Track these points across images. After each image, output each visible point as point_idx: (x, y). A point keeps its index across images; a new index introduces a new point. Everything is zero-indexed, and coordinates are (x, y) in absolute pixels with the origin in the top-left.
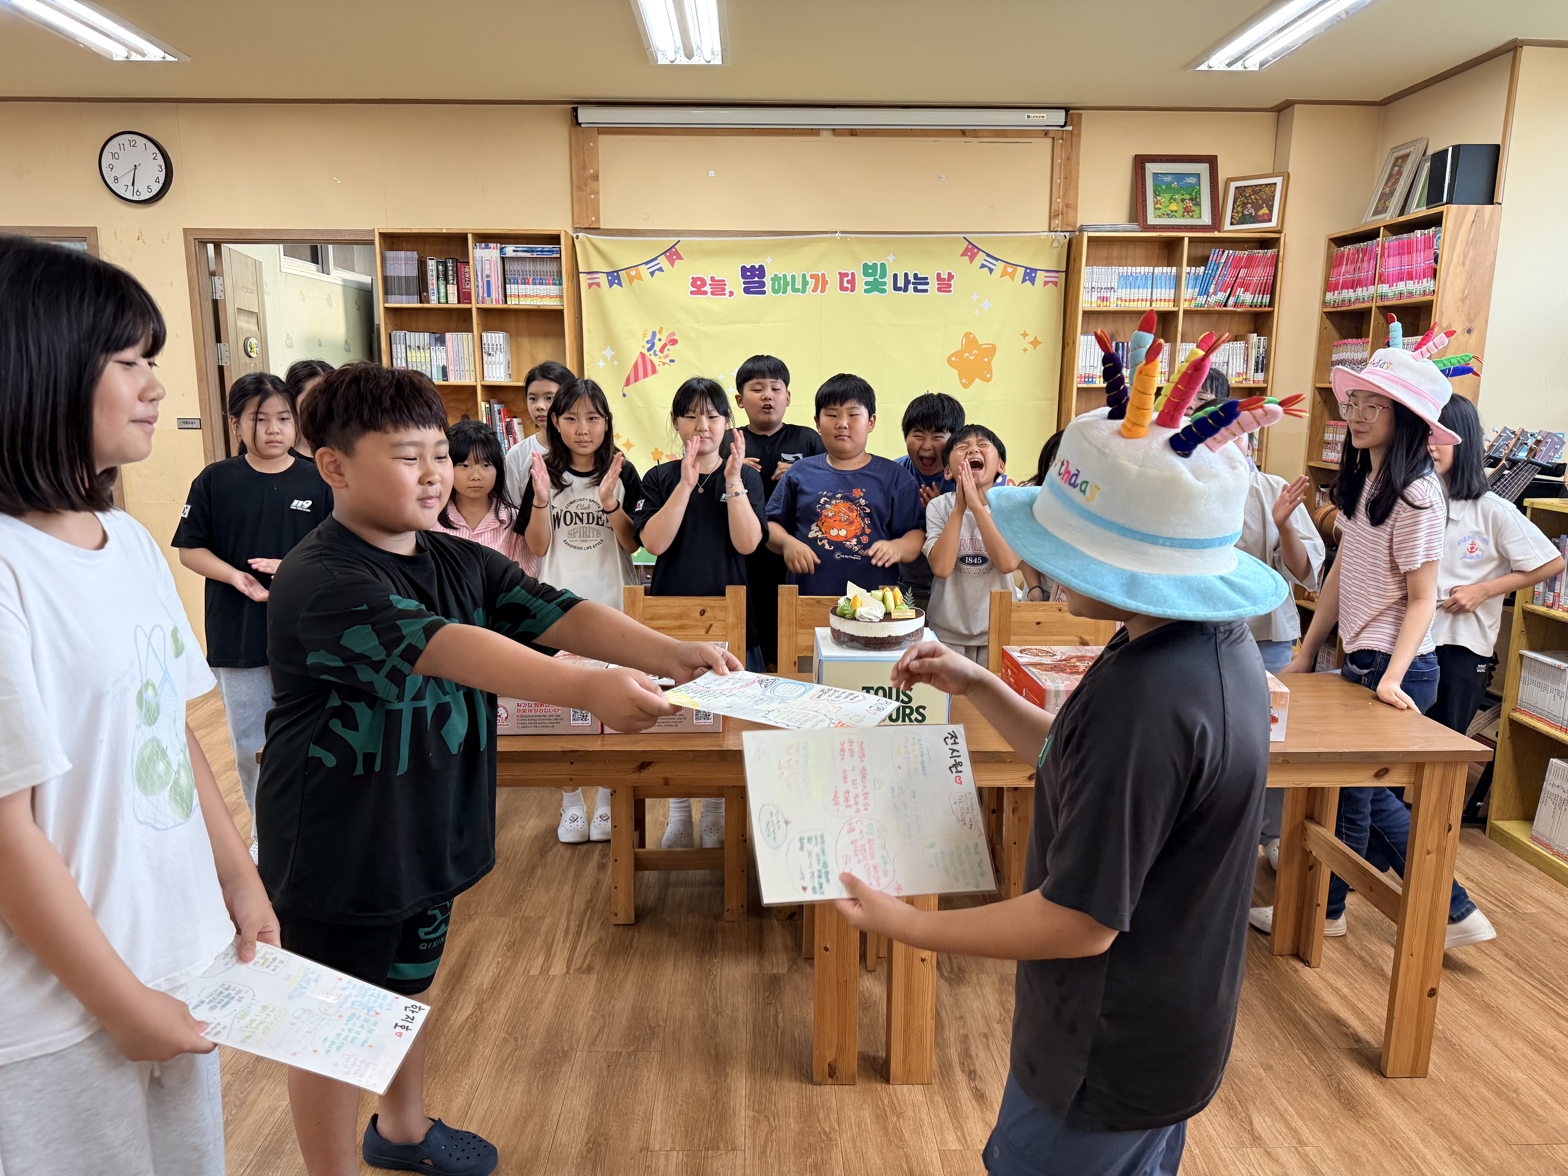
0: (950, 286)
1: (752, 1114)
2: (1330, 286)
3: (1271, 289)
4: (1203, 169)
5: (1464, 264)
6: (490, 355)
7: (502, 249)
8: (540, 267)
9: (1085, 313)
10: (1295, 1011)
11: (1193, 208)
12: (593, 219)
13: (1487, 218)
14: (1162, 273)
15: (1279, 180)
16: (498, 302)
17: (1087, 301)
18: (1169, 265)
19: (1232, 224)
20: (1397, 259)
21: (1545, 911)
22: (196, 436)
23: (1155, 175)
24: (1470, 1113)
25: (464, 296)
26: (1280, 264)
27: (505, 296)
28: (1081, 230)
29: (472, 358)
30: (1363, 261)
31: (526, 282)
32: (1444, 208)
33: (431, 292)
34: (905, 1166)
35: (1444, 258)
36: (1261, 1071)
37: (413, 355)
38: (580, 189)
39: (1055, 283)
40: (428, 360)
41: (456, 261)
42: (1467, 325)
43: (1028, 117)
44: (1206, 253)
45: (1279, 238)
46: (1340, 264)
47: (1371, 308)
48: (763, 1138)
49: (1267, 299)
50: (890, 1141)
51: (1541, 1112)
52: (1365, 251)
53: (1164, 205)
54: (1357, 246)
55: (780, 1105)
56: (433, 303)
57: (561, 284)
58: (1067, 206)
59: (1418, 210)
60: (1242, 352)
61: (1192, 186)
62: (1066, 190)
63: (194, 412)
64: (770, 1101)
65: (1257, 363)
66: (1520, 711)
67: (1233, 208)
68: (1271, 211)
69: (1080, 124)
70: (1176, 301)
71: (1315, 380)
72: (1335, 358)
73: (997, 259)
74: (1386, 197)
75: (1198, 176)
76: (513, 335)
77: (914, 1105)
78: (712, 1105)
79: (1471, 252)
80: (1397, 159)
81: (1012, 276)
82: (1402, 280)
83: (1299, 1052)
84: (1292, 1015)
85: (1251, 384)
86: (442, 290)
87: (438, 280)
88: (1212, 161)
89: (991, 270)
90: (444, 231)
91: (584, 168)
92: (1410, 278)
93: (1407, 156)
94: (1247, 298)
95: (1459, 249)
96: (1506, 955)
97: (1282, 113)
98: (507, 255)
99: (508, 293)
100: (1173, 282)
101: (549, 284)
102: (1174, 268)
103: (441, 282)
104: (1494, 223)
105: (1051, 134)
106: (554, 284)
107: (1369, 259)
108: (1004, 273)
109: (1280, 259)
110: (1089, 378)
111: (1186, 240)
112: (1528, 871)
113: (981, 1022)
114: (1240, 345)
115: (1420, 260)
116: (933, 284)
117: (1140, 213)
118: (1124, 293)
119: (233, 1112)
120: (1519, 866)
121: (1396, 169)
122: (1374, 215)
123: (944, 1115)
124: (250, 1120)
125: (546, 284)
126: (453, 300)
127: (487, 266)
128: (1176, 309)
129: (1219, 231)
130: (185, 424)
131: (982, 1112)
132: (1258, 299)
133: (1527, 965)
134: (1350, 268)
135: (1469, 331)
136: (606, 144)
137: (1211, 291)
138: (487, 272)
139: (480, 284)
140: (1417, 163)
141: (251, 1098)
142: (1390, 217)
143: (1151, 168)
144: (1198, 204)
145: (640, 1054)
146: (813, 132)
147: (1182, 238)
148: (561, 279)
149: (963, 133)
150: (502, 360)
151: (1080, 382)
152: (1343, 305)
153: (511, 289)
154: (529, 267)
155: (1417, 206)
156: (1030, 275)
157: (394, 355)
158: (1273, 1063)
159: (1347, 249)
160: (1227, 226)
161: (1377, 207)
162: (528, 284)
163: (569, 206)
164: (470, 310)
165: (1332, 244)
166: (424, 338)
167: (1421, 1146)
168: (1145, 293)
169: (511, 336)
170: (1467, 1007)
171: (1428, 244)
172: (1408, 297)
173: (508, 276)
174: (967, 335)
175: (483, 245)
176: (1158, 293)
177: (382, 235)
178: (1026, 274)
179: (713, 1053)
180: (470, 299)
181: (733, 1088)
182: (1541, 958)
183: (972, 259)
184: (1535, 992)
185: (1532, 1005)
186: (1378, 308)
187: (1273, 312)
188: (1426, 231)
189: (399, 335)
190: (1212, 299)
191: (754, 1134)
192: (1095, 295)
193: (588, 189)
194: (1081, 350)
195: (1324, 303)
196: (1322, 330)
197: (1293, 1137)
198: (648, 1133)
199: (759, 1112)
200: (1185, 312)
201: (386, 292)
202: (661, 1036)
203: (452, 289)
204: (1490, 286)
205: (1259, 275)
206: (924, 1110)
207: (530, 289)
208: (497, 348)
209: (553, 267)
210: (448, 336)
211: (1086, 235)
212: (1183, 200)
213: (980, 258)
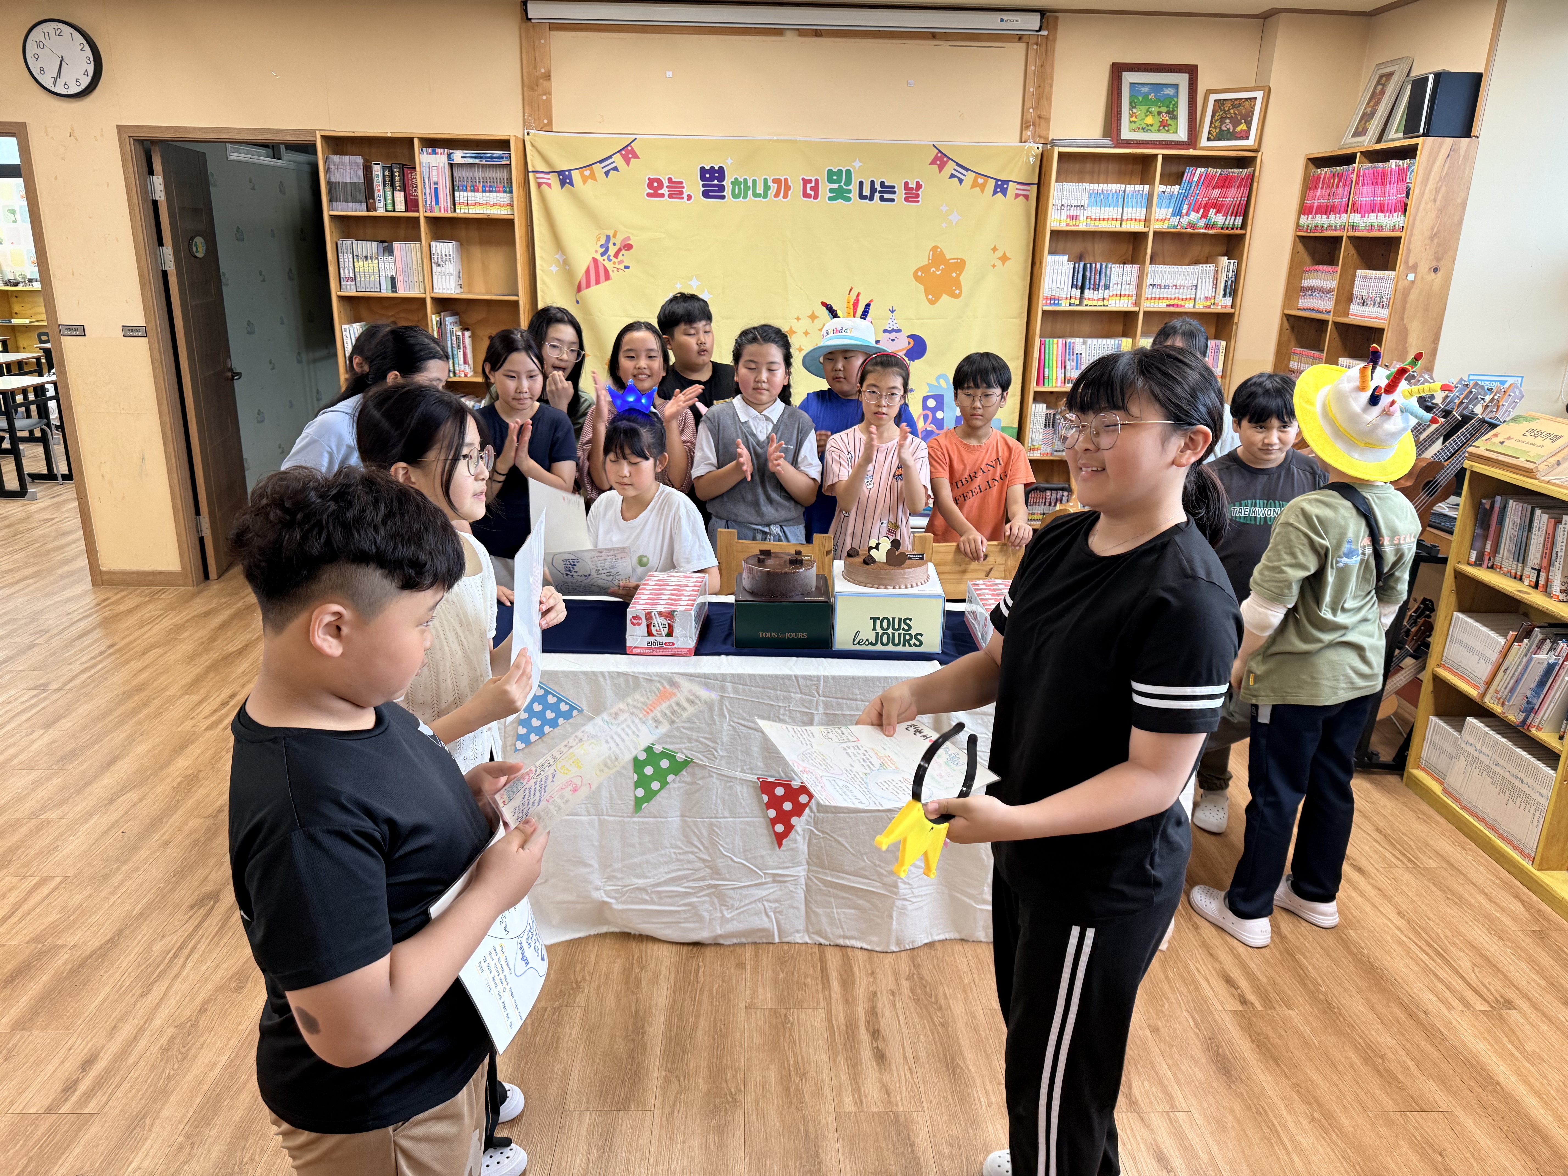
0: (917, 196)
1: (664, 1073)
2: (1305, 209)
3: (1244, 210)
4: (1182, 79)
5: (1435, 200)
6: (439, 265)
7: (449, 155)
8: (490, 174)
9: (1053, 232)
10: (1189, 971)
11: (1170, 122)
12: (546, 121)
13: (1462, 152)
14: (1134, 191)
15: (1259, 95)
16: (446, 210)
17: (1056, 220)
18: (1142, 183)
19: (1209, 139)
20: (1370, 188)
21: (1444, 865)
22: (141, 345)
23: (1132, 85)
24: (1335, 1079)
25: (411, 204)
26: (1255, 184)
27: (454, 205)
28: (1053, 143)
29: (420, 269)
30: (1338, 186)
31: (475, 190)
32: (1419, 141)
33: (377, 199)
34: (802, 1128)
35: (1415, 194)
36: (1148, 1033)
37: (360, 265)
38: (532, 89)
39: (1026, 197)
40: (376, 270)
41: (402, 167)
42: (1434, 264)
43: (1002, 20)
44: (1181, 169)
45: (1254, 158)
46: (1316, 188)
47: (1342, 237)
48: (672, 1099)
49: (1239, 221)
50: (791, 1103)
51: (1402, 1078)
52: (1340, 176)
53: (1139, 118)
54: (1333, 169)
55: (692, 1065)
56: (380, 211)
57: (511, 192)
58: (1040, 117)
59: (1396, 139)
60: (1212, 275)
61: (1170, 98)
62: (1039, 100)
63: (139, 320)
64: (683, 1060)
65: (1226, 287)
66: (1444, 667)
67: (1211, 123)
68: (1249, 128)
69: (1056, 29)
70: (1147, 221)
71: (1284, 306)
72: (1306, 283)
73: (967, 170)
74: (1367, 117)
75: (1176, 86)
76: (464, 245)
77: (817, 1065)
78: (627, 1064)
79: (1443, 189)
80: (1381, 77)
81: (982, 187)
82: (1373, 211)
83: (1186, 1014)
84: (1185, 974)
85: (1218, 309)
86: (389, 197)
87: (384, 186)
88: (1191, 71)
89: (961, 181)
90: (389, 135)
91: (535, 68)
92: (1382, 211)
93: (1391, 74)
94: (1219, 219)
95: (1431, 185)
96: (1399, 913)
97: (1268, 20)
98: (455, 161)
99: (457, 201)
100: (1144, 201)
101: (499, 192)
102: (1147, 187)
103: (388, 188)
104: (1470, 159)
105: (1024, 39)
106: (504, 192)
107: (1344, 185)
108: (975, 185)
109: (1256, 179)
110: (1055, 300)
111: (1160, 158)
112: (1437, 823)
113: (891, 978)
114: (1210, 268)
115: (1393, 193)
116: (900, 194)
117: (1114, 125)
118: (1094, 211)
119: (176, 1067)
120: (1430, 817)
121: (1380, 87)
122: (1353, 136)
123: (844, 1077)
124: (190, 1076)
125: (496, 192)
126: (400, 206)
127: (435, 173)
128: (1146, 230)
129: (1195, 149)
130: (129, 331)
131: (881, 1073)
132: (1230, 221)
133: (1417, 924)
134: (1325, 192)
135: (1435, 270)
136: (560, 41)
137: (1184, 211)
138: (435, 179)
139: (428, 191)
140: (1400, 84)
141: (192, 1052)
142: (1368, 142)
143: (1129, 78)
144: (1175, 118)
145: (564, 1010)
146: (776, 31)
147: (1156, 156)
148: (511, 187)
149: (934, 36)
150: (451, 271)
151: (1046, 305)
152: (1315, 231)
153: (460, 196)
154: (478, 174)
155: (1397, 131)
156: (1001, 187)
157: (342, 265)
158: (1160, 1024)
159: (1325, 172)
160: (1204, 142)
161: (1357, 128)
162: (477, 191)
163: (521, 107)
164: (418, 218)
165: (1310, 165)
166: (372, 247)
167: (1284, 1113)
168: (1115, 212)
169: (461, 244)
170: (1352, 968)
171: (1402, 175)
172: (1379, 231)
173: (457, 183)
174: (934, 249)
175: (430, 150)
176: (1129, 213)
177: (324, 138)
178: (996, 186)
179: (633, 1009)
180: (417, 206)
181: (649, 1047)
182: (1432, 916)
183: (941, 168)
184: (1419, 953)
185: (1414, 967)
186: (1349, 237)
187: (1245, 234)
188: (1401, 162)
189: (345, 243)
190: (1185, 221)
191: (664, 1095)
192: (1065, 213)
193: (540, 90)
194: (1048, 271)
195: (1298, 226)
196: (1294, 253)
197: (1168, 1102)
198: (564, 1093)
199: (670, 1071)
200: (1156, 233)
201: (331, 199)
202: (586, 991)
203: (400, 196)
204: (1460, 223)
205: (1233, 196)
206: (826, 1071)
207: (479, 197)
208: (447, 259)
209: (504, 174)
210: (396, 245)
211: (1056, 150)
212: (1159, 113)
213: (950, 167)
